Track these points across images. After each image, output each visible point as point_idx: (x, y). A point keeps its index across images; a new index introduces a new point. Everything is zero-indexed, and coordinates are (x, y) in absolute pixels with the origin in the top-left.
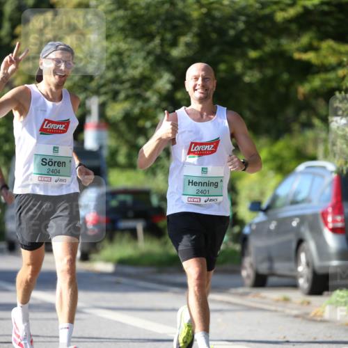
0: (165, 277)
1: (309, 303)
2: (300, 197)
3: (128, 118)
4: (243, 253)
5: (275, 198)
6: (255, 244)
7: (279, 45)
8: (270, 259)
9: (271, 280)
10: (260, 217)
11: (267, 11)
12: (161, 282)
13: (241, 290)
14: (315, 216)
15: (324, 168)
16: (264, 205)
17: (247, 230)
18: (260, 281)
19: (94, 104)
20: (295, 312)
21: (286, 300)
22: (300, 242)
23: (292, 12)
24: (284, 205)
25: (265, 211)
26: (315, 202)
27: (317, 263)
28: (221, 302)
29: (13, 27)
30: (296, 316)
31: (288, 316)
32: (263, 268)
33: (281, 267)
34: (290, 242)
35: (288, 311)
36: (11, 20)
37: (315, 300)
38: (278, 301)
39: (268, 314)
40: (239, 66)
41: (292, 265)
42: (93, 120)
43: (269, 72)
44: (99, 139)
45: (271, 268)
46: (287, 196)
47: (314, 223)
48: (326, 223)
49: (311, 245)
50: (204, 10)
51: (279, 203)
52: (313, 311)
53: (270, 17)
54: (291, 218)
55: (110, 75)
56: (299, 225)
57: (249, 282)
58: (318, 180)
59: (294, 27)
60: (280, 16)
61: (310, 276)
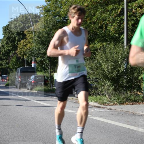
0: (48, 94)
3: (41, 61)
12: (47, 95)
19: (34, 58)
21: (73, 99)
29: (18, 42)
30: (75, 102)
35: (73, 101)
38: (71, 99)
42: (33, 61)
44: (34, 65)
55: (37, 52)
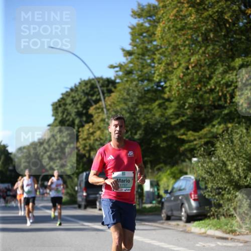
1: (186, 226)
2: (182, 188)
4: (162, 208)
5: (173, 188)
6: (166, 205)
7: (173, 133)
8: (172, 210)
9: (172, 218)
10: (168, 196)
11: (168, 121)
13: (161, 221)
14: (187, 195)
15: (190, 178)
16: (169, 191)
17: (163, 200)
18: (168, 218)
20: (181, 230)
21: (178, 225)
22: (182, 204)
23: (177, 121)
24: (176, 191)
25: (170, 193)
26: (187, 190)
27: (189, 211)
28: (155, 226)
29: (79, 128)
30: (182, 231)
31: (178, 231)
32: (169, 214)
33: (176, 213)
34: (179, 204)
35: (178, 229)
36: (78, 126)
37: (188, 225)
38: (175, 225)
39: (171, 231)
40: (159, 141)
41: (179, 212)
43: (169, 143)
45: (172, 214)
46: (177, 188)
47: (187, 197)
48: (191, 197)
49: (186, 205)
50: (146, 121)
51: (174, 190)
52: (188, 229)
53: (170, 124)
54: (179, 196)
56: (182, 198)
57: (164, 218)
58: (188, 182)
59: (178, 127)
60: (173, 123)
61: (186, 216)
